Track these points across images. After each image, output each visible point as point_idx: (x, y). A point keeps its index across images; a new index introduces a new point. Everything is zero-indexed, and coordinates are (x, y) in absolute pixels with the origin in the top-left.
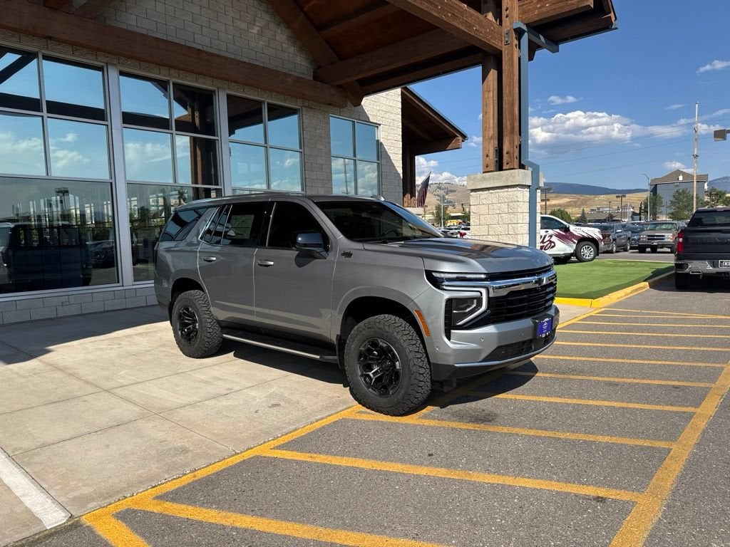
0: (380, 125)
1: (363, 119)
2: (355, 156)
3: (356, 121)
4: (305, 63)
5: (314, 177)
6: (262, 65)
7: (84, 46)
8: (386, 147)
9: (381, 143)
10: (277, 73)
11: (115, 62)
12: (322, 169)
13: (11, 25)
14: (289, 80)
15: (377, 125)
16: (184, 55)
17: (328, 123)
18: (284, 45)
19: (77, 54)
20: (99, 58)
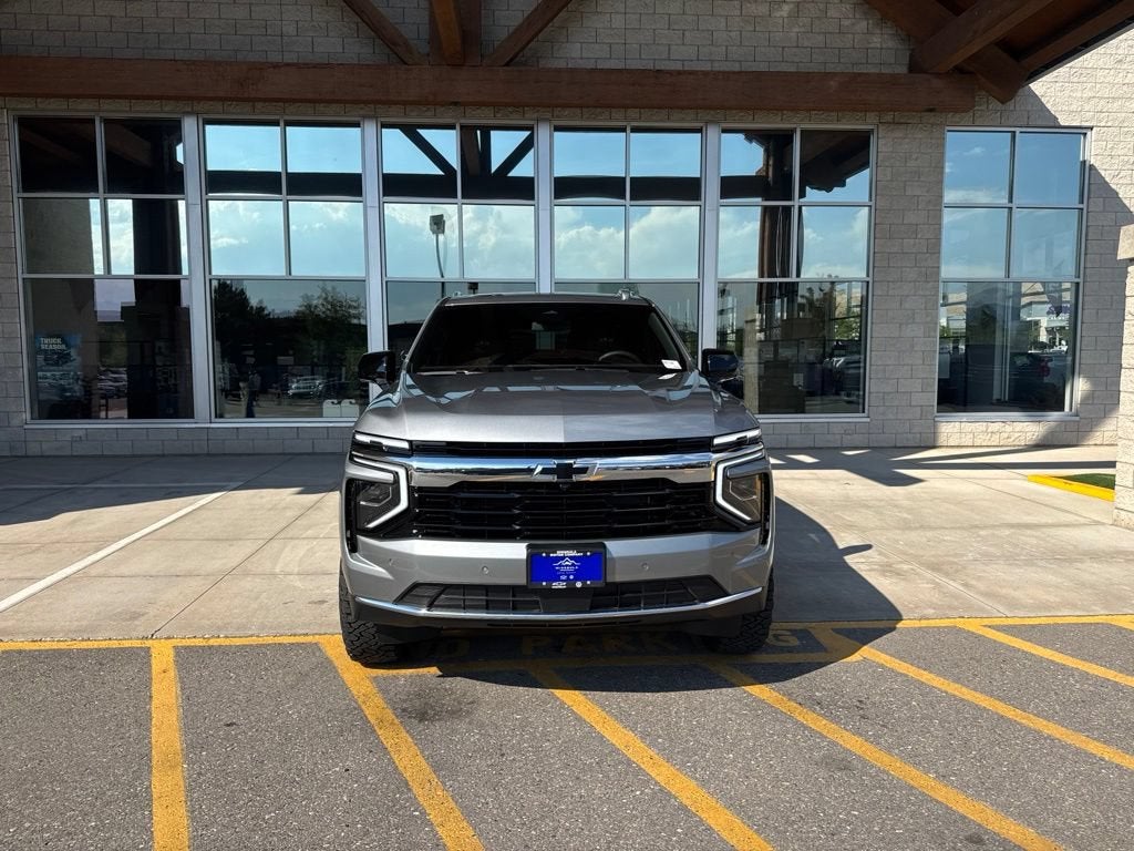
0: (1092, 129)
1: (1039, 123)
2: (1011, 200)
3: (1018, 130)
4: (890, 44)
5: (895, 249)
6: (793, 69)
7: (507, 105)
8: (1103, 173)
9: (1091, 166)
10: (807, 77)
11: (549, 115)
12: (916, 232)
13: (411, 99)
14: (833, 84)
15: (1081, 131)
16: (633, 85)
17: (941, 145)
18: (846, 23)
19: (499, 115)
20: (526, 116)
